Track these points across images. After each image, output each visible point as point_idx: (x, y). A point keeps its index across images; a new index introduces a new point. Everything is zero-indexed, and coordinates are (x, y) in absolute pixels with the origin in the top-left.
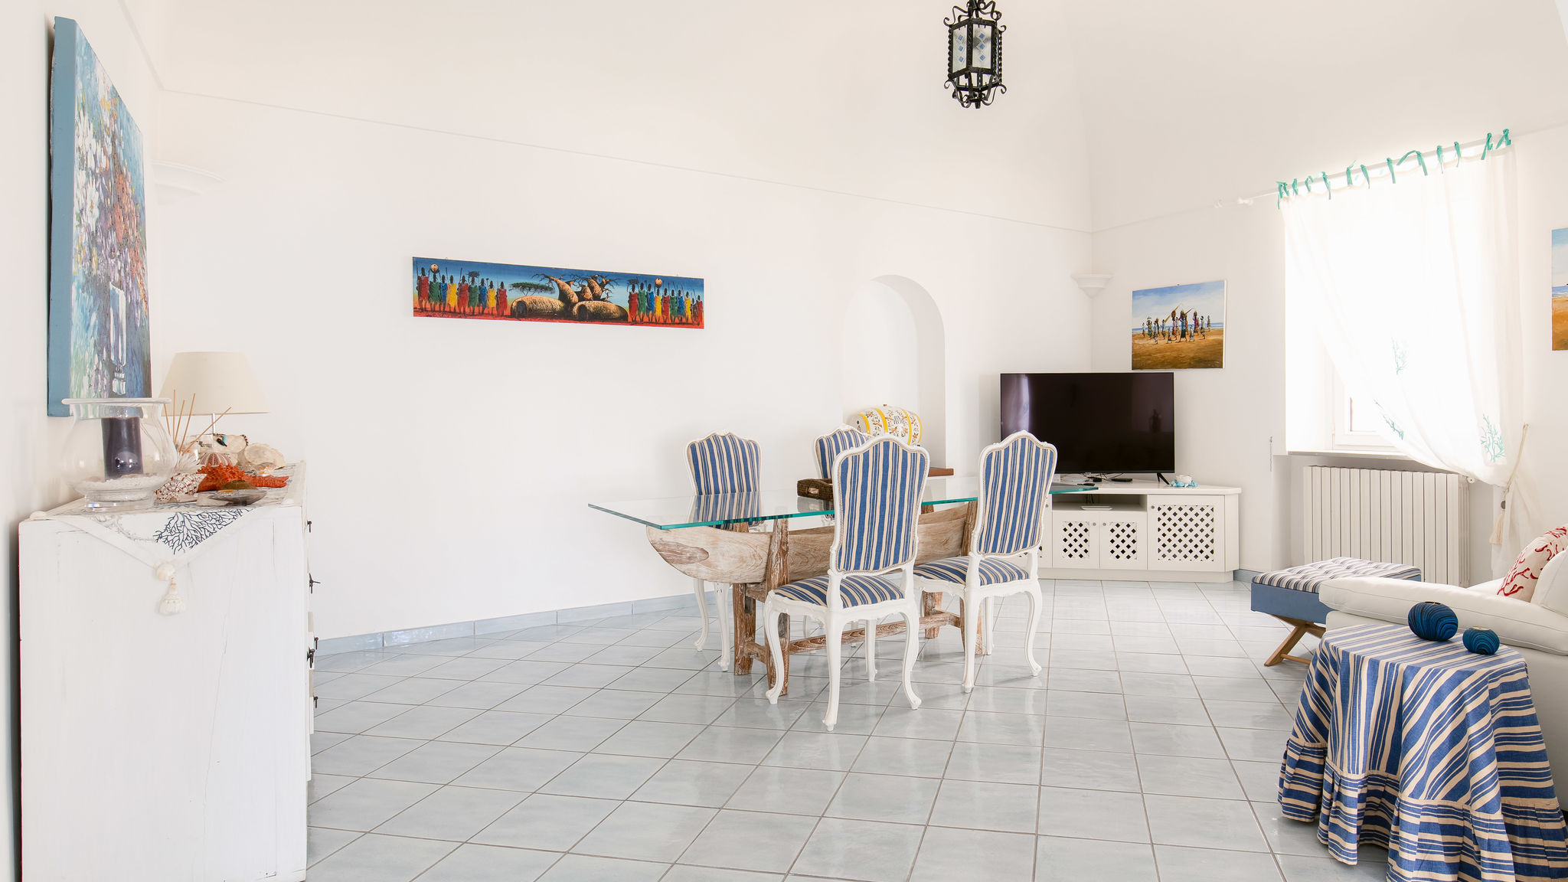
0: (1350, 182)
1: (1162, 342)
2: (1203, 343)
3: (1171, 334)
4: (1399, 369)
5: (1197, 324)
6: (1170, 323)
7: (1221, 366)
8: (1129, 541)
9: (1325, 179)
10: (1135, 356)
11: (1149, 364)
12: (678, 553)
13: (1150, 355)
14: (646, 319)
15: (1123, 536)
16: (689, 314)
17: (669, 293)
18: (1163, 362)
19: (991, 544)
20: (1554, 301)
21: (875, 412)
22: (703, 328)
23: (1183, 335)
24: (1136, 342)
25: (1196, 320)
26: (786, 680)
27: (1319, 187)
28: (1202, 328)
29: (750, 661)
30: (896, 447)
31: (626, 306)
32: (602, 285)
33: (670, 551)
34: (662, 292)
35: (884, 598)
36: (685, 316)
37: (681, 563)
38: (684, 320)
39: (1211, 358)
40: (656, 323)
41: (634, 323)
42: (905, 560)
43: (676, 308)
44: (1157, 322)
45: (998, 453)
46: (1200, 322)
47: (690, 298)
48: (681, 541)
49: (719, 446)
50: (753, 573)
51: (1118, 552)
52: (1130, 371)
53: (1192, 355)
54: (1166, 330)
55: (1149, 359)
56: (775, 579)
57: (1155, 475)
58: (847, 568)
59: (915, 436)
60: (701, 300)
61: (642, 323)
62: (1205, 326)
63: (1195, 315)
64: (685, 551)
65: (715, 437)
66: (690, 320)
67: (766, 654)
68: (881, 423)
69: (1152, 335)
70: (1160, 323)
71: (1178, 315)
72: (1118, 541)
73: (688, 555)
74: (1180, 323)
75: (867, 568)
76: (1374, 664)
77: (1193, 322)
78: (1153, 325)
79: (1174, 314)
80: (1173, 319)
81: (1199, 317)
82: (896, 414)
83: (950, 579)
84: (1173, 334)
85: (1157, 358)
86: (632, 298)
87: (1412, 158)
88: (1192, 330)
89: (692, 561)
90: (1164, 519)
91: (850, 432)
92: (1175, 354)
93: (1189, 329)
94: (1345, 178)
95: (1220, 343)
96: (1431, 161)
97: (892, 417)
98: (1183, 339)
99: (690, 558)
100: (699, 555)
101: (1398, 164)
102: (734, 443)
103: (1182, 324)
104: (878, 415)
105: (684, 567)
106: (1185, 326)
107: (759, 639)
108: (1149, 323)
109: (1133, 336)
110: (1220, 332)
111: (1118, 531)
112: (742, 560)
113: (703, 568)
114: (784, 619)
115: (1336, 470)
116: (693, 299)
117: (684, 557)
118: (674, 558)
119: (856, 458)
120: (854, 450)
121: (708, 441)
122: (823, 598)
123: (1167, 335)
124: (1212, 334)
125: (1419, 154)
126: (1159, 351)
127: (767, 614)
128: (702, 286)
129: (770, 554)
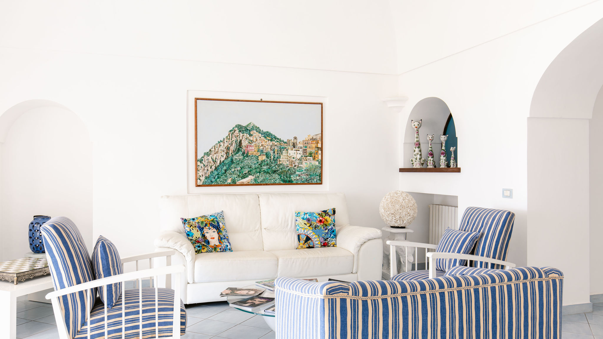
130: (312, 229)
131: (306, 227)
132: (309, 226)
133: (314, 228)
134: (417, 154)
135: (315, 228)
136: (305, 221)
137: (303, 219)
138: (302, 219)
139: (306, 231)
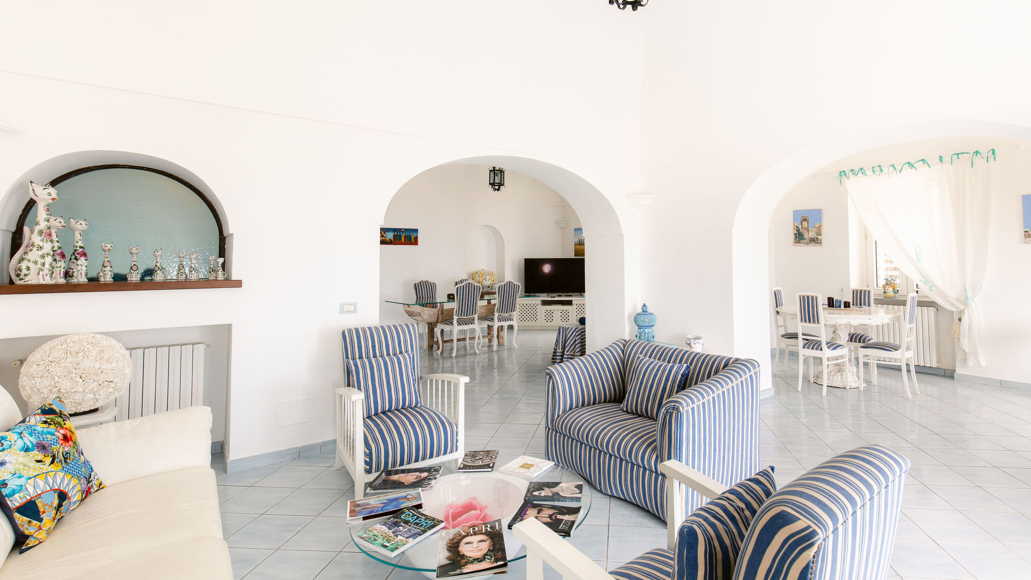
8: (567, 316)
10: (573, 252)
11: (577, 255)
12: (412, 312)
13: (580, 251)
14: (399, 243)
15: (565, 314)
16: (413, 240)
17: (406, 234)
19: (501, 310)
22: (418, 245)
24: (576, 246)
26: (443, 349)
29: (433, 346)
30: (472, 284)
31: (392, 239)
32: (384, 232)
33: (409, 312)
34: (404, 234)
35: (469, 324)
36: (411, 241)
37: (413, 316)
38: (411, 243)
40: (402, 244)
41: (395, 244)
42: (475, 314)
43: (409, 239)
45: (502, 286)
47: (413, 235)
48: (413, 310)
49: (429, 285)
50: (433, 320)
51: (563, 320)
52: (574, 257)
55: (577, 253)
56: (440, 320)
57: (579, 294)
58: (458, 315)
59: (493, 280)
60: (417, 236)
61: (397, 244)
65: (422, 281)
66: (413, 243)
67: (437, 343)
68: (481, 276)
69: (580, 244)
70: (583, 240)
72: (563, 316)
75: (464, 316)
76: (563, 328)
82: (486, 273)
83: (490, 321)
86: (394, 236)
89: (415, 315)
90: (578, 308)
100: (418, 314)
102: (428, 283)
105: (414, 318)
107: (435, 340)
108: (579, 240)
111: (563, 313)
112: (430, 316)
113: (420, 318)
114: (442, 331)
116: (415, 236)
117: (413, 314)
118: (411, 315)
119: (460, 287)
120: (460, 285)
121: (420, 283)
122: (452, 324)
127: (437, 331)
128: (418, 231)
129: (438, 314)
130: (60, 466)
131: (46, 467)
132: (52, 462)
133: (63, 462)
134: (48, 254)
135: (66, 462)
136: (36, 452)
137: (27, 450)
138: (23, 453)
139: (51, 481)
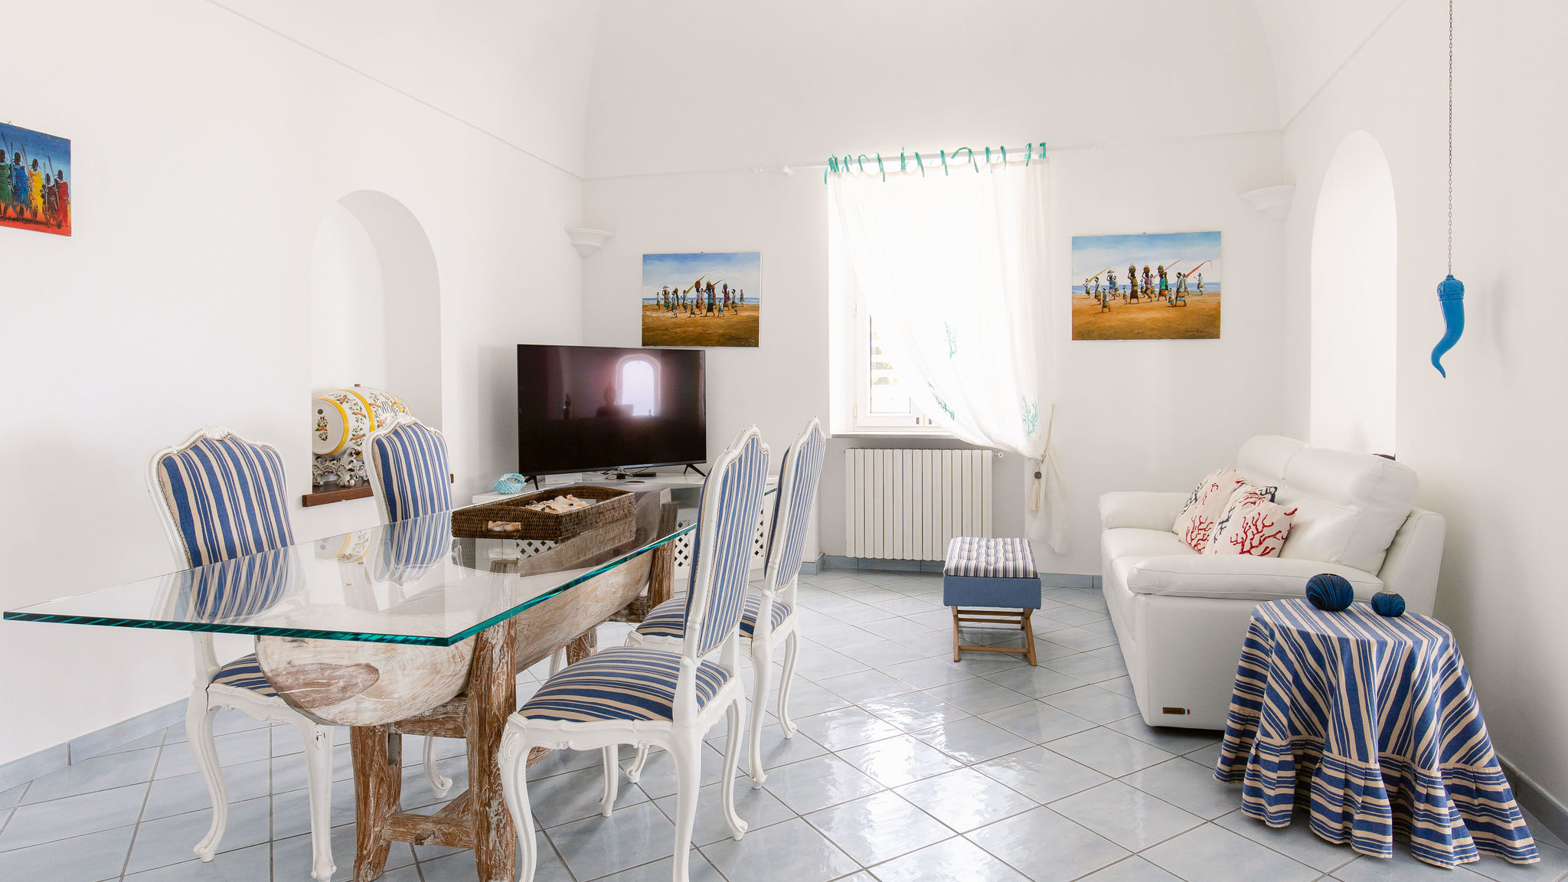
0: (903, 168)
1: (683, 316)
2: (735, 319)
3: (694, 307)
4: (952, 353)
5: (727, 297)
6: (693, 294)
7: (756, 345)
9: (879, 160)
10: (645, 330)
11: (665, 340)
12: (323, 685)
13: (667, 329)
16: (39, 203)
18: (685, 338)
20: (1073, 298)
21: (350, 396)
22: (68, 233)
23: (710, 309)
24: (648, 313)
25: (726, 293)
27: (872, 168)
28: (733, 302)
33: (306, 685)
36: (29, 205)
37: (329, 702)
38: (27, 214)
39: (745, 336)
43: (10, 187)
44: (676, 292)
46: (731, 296)
47: (41, 172)
48: (329, 659)
53: (721, 331)
54: (688, 302)
55: (665, 334)
57: (683, 466)
60: (64, 180)
62: (737, 301)
63: (725, 287)
64: (336, 678)
65: (206, 443)
66: (41, 216)
68: (364, 412)
69: (669, 306)
70: (680, 294)
71: (703, 286)
73: (341, 684)
74: (706, 295)
77: (723, 296)
78: (671, 295)
79: (698, 285)
80: (698, 291)
81: (730, 290)
82: (382, 399)
84: (697, 307)
85: (676, 333)
87: (963, 154)
88: (722, 304)
89: (348, 694)
91: (414, 427)
92: (699, 330)
93: (717, 303)
94: (899, 163)
95: (756, 320)
96: (980, 160)
97: (379, 403)
98: (709, 314)
99: (344, 689)
101: (953, 158)
102: (244, 452)
103: (709, 296)
104: (358, 400)
106: (710, 300)
108: (666, 293)
109: (644, 306)
110: (756, 308)
113: (368, 703)
115: (869, 452)
116: (48, 175)
117: (334, 689)
118: (314, 695)
121: (197, 450)
123: (689, 308)
124: (746, 310)
125: (970, 151)
126: (679, 325)
